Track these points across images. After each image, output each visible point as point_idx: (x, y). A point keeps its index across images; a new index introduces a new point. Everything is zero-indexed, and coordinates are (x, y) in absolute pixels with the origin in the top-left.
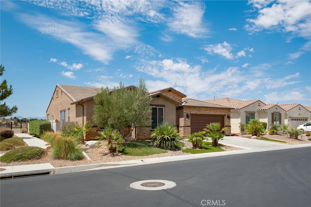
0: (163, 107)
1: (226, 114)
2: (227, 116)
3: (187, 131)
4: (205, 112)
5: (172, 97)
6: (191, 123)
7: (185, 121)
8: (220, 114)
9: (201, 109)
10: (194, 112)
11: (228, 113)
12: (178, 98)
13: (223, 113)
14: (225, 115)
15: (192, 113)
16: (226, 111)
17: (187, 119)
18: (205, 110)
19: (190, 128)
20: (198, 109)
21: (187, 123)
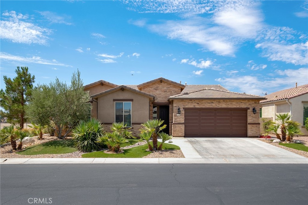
0: (131, 102)
1: (249, 107)
2: (251, 109)
3: (178, 129)
4: (209, 105)
5: (166, 88)
6: (185, 120)
7: (176, 117)
8: (238, 106)
9: (202, 101)
10: (190, 105)
11: (253, 105)
12: (174, 89)
13: (243, 106)
14: (249, 109)
15: (187, 107)
16: (250, 103)
17: (178, 115)
18: (209, 102)
19: (184, 126)
20: (197, 101)
21: (179, 120)
